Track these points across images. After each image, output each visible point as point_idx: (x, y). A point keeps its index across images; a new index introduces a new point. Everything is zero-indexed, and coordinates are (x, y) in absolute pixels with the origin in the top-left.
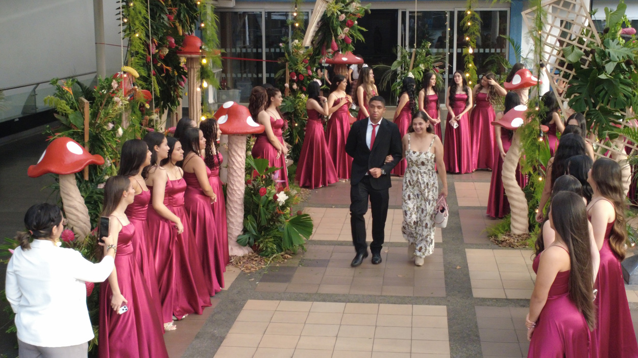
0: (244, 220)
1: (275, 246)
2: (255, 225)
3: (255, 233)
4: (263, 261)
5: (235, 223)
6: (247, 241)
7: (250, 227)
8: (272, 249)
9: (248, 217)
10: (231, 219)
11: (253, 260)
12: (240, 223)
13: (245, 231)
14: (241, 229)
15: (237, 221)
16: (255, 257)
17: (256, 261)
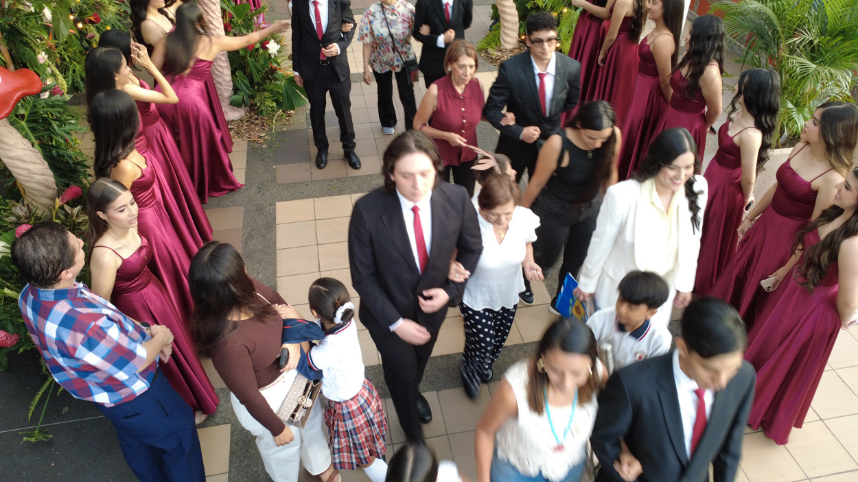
0: (232, 78)
1: (274, 104)
2: (248, 83)
3: (248, 92)
4: (265, 124)
5: (223, 83)
6: (241, 101)
7: (241, 85)
8: (272, 107)
9: (237, 74)
10: (217, 79)
11: (253, 123)
12: (228, 82)
13: (236, 90)
14: (231, 89)
15: (225, 80)
16: (255, 120)
17: (257, 124)
